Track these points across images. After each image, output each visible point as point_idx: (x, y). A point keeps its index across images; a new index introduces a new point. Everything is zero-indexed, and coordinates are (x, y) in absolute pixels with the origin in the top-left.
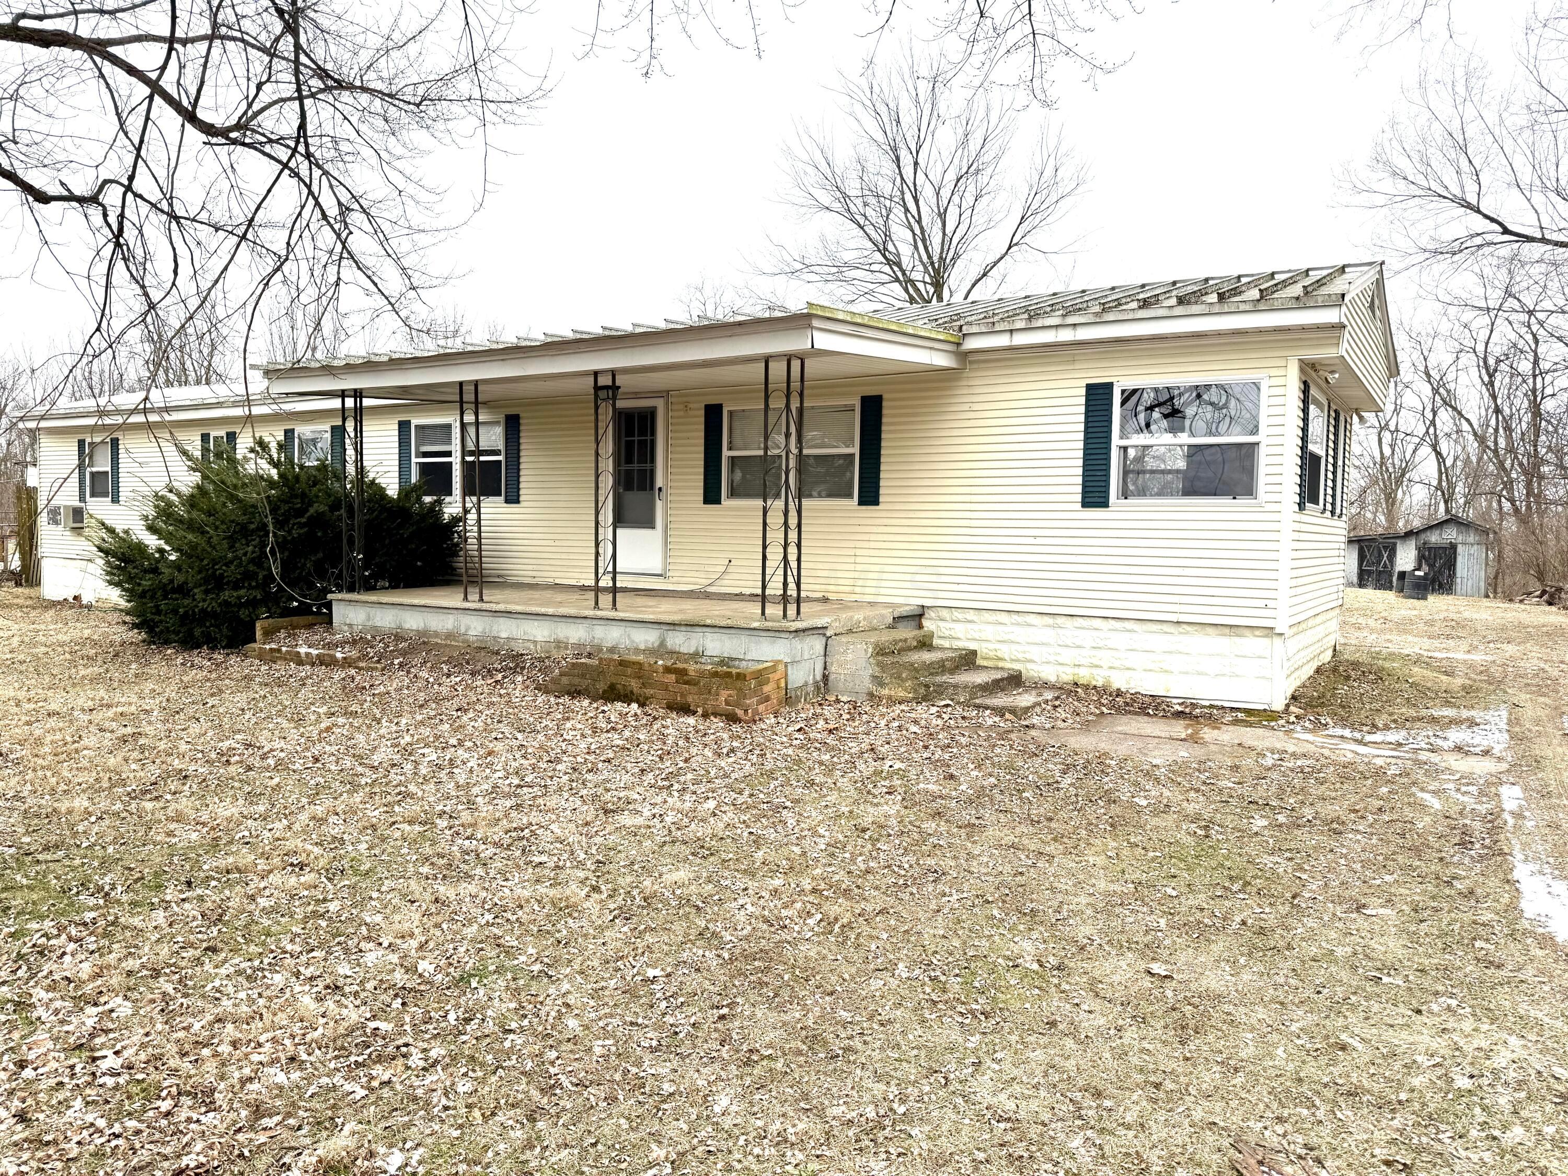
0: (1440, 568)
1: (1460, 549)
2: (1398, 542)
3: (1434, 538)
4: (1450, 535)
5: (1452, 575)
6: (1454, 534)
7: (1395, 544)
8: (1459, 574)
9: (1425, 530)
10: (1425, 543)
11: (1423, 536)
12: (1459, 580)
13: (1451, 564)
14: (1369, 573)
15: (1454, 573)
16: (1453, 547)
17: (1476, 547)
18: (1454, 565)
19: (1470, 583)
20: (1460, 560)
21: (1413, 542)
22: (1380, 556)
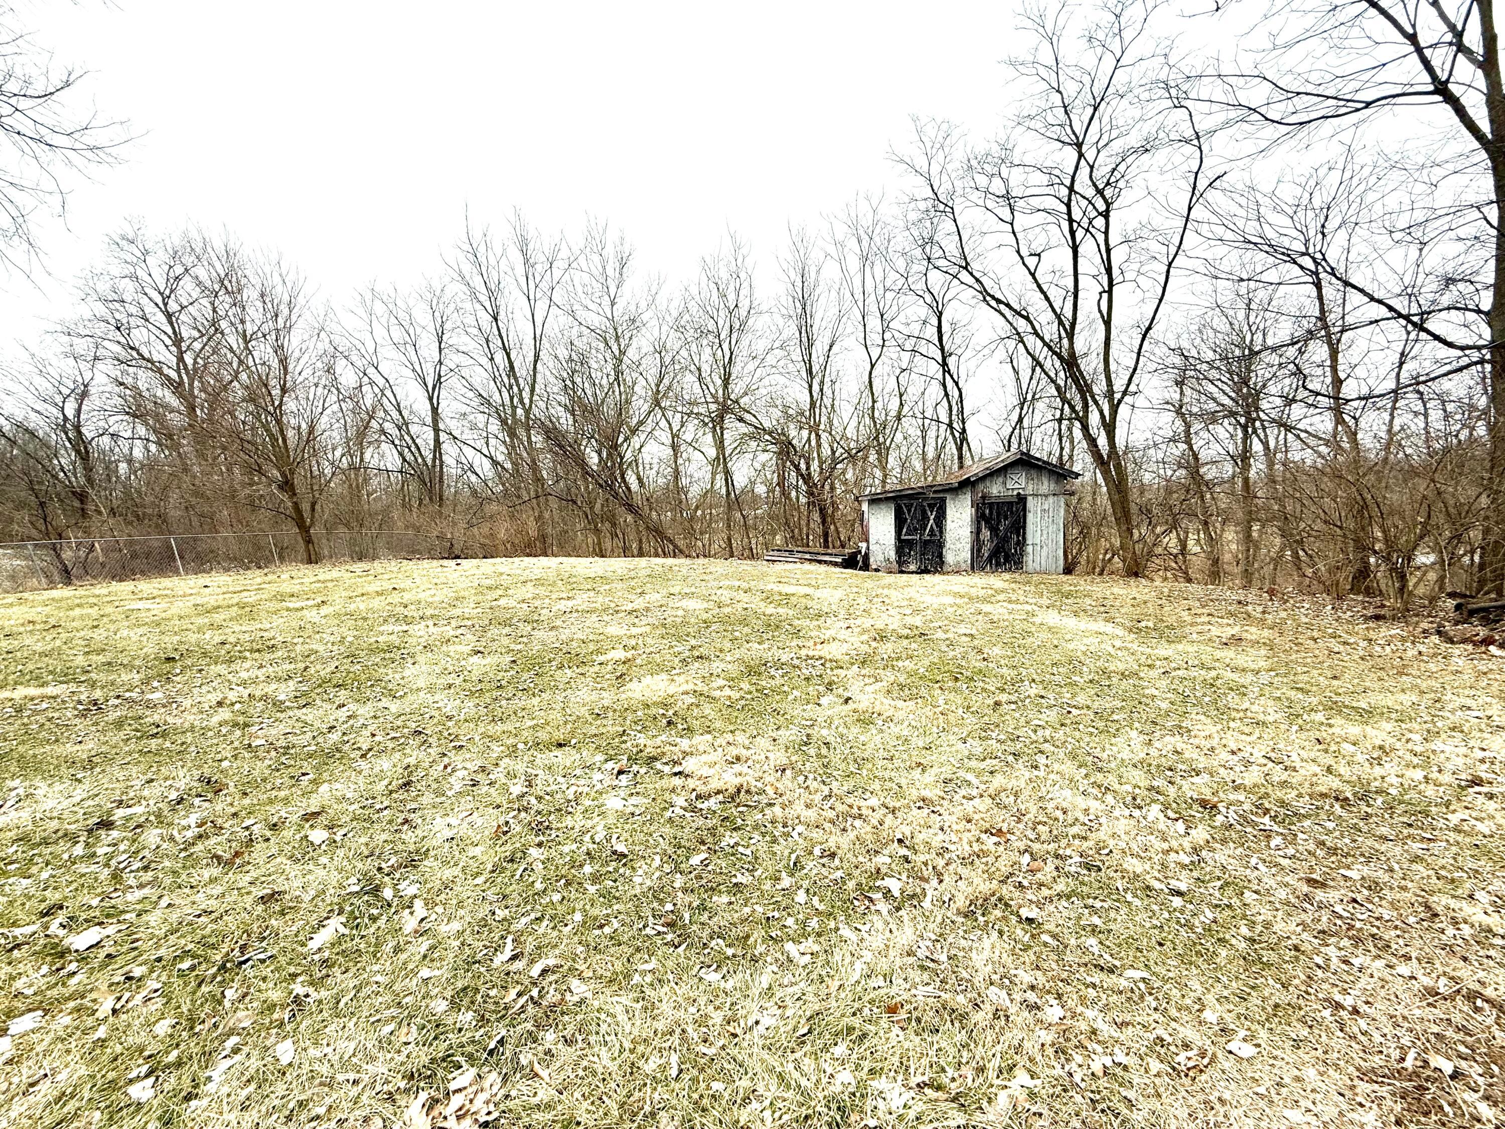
0: (1006, 530)
1: (1031, 503)
2: (948, 497)
3: (995, 489)
4: (1018, 483)
5: (1022, 543)
6: (1023, 481)
7: (943, 501)
8: (1029, 541)
9: (983, 479)
10: (984, 497)
11: (981, 487)
12: (1029, 549)
13: (1019, 526)
14: (910, 544)
15: (1024, 538)
16: (1022, 500)
17: (1051, 499)
18: (1024, 527)
19: (1044, 554)
20: (1030, 517)
21: (968, 496)
22: (926, 518)
